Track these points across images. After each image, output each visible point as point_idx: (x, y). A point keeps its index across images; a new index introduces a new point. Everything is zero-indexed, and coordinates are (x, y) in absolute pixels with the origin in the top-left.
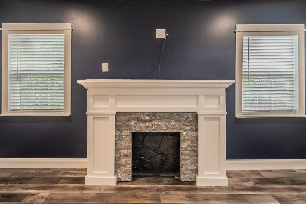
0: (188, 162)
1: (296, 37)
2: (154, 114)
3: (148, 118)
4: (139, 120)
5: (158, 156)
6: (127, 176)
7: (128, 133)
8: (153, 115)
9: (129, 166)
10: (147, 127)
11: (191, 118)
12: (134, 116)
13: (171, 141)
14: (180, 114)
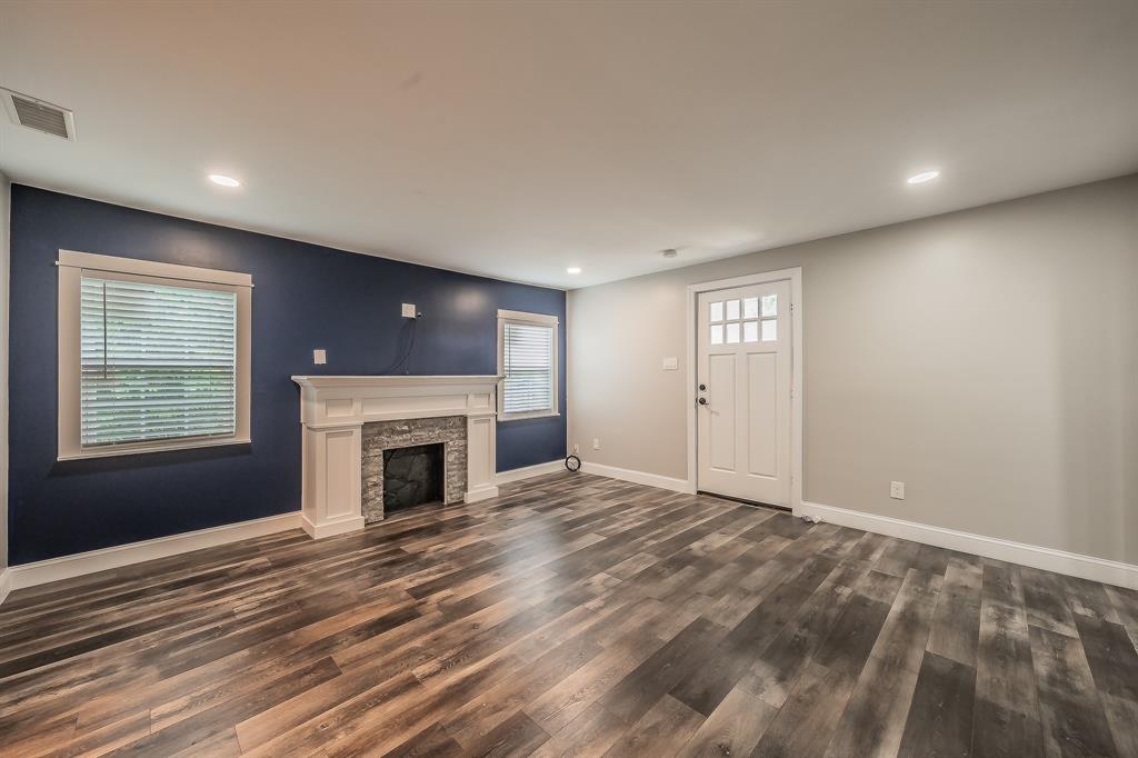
0: (455, 479)
1: (551, 330)
2: (414, 421)
3: (406, 428)
4: (393, 432)
5: (408, 486)
6: (377, 514)
7: (379, 452)
8: (412, 423)
9: (380, 499)
10: (405, 440)
11: (459, 423)
12: (386, 427)
13: (425, 461)
14: (445, 418)
